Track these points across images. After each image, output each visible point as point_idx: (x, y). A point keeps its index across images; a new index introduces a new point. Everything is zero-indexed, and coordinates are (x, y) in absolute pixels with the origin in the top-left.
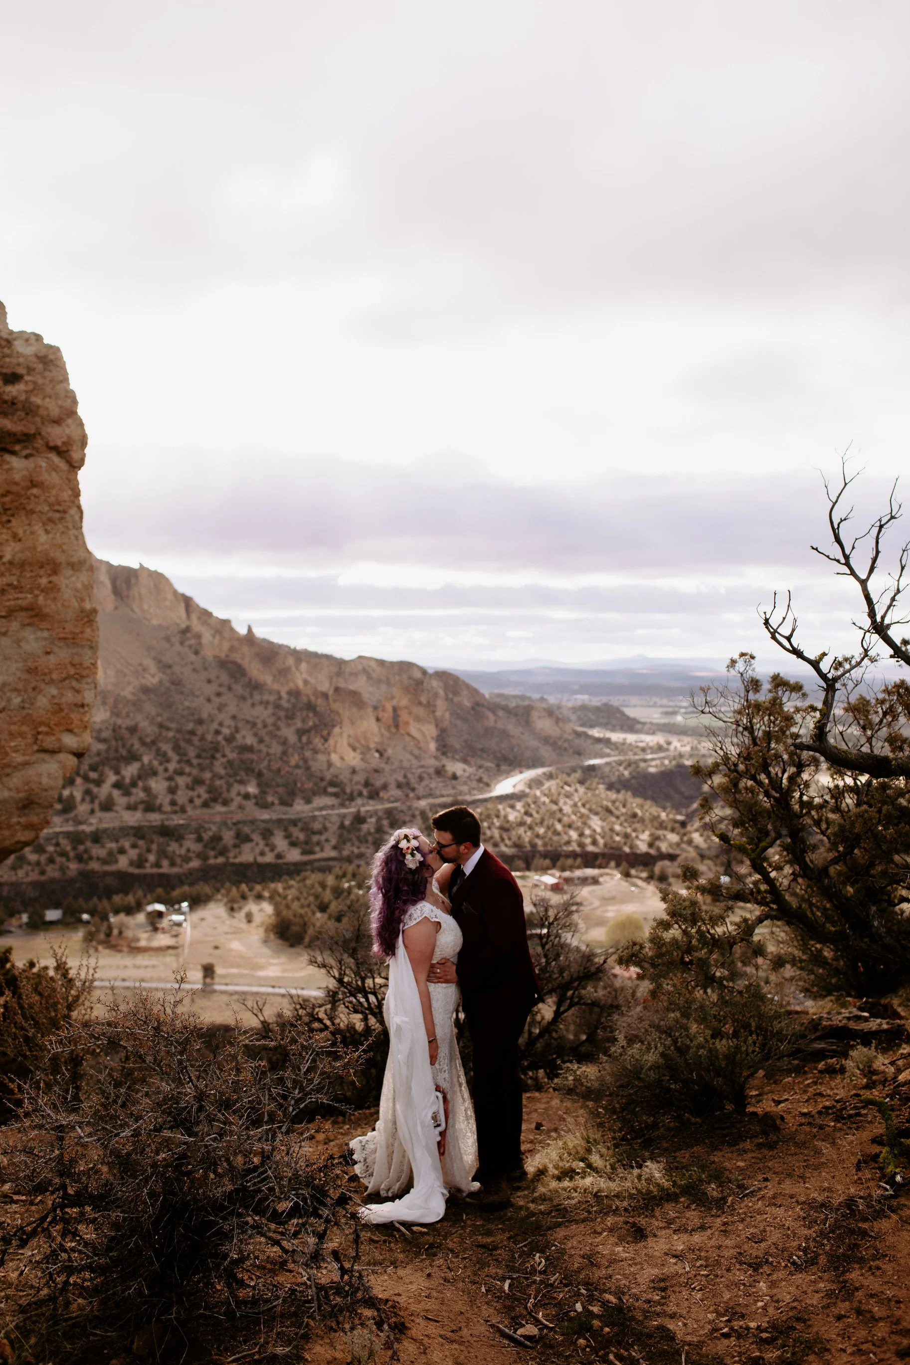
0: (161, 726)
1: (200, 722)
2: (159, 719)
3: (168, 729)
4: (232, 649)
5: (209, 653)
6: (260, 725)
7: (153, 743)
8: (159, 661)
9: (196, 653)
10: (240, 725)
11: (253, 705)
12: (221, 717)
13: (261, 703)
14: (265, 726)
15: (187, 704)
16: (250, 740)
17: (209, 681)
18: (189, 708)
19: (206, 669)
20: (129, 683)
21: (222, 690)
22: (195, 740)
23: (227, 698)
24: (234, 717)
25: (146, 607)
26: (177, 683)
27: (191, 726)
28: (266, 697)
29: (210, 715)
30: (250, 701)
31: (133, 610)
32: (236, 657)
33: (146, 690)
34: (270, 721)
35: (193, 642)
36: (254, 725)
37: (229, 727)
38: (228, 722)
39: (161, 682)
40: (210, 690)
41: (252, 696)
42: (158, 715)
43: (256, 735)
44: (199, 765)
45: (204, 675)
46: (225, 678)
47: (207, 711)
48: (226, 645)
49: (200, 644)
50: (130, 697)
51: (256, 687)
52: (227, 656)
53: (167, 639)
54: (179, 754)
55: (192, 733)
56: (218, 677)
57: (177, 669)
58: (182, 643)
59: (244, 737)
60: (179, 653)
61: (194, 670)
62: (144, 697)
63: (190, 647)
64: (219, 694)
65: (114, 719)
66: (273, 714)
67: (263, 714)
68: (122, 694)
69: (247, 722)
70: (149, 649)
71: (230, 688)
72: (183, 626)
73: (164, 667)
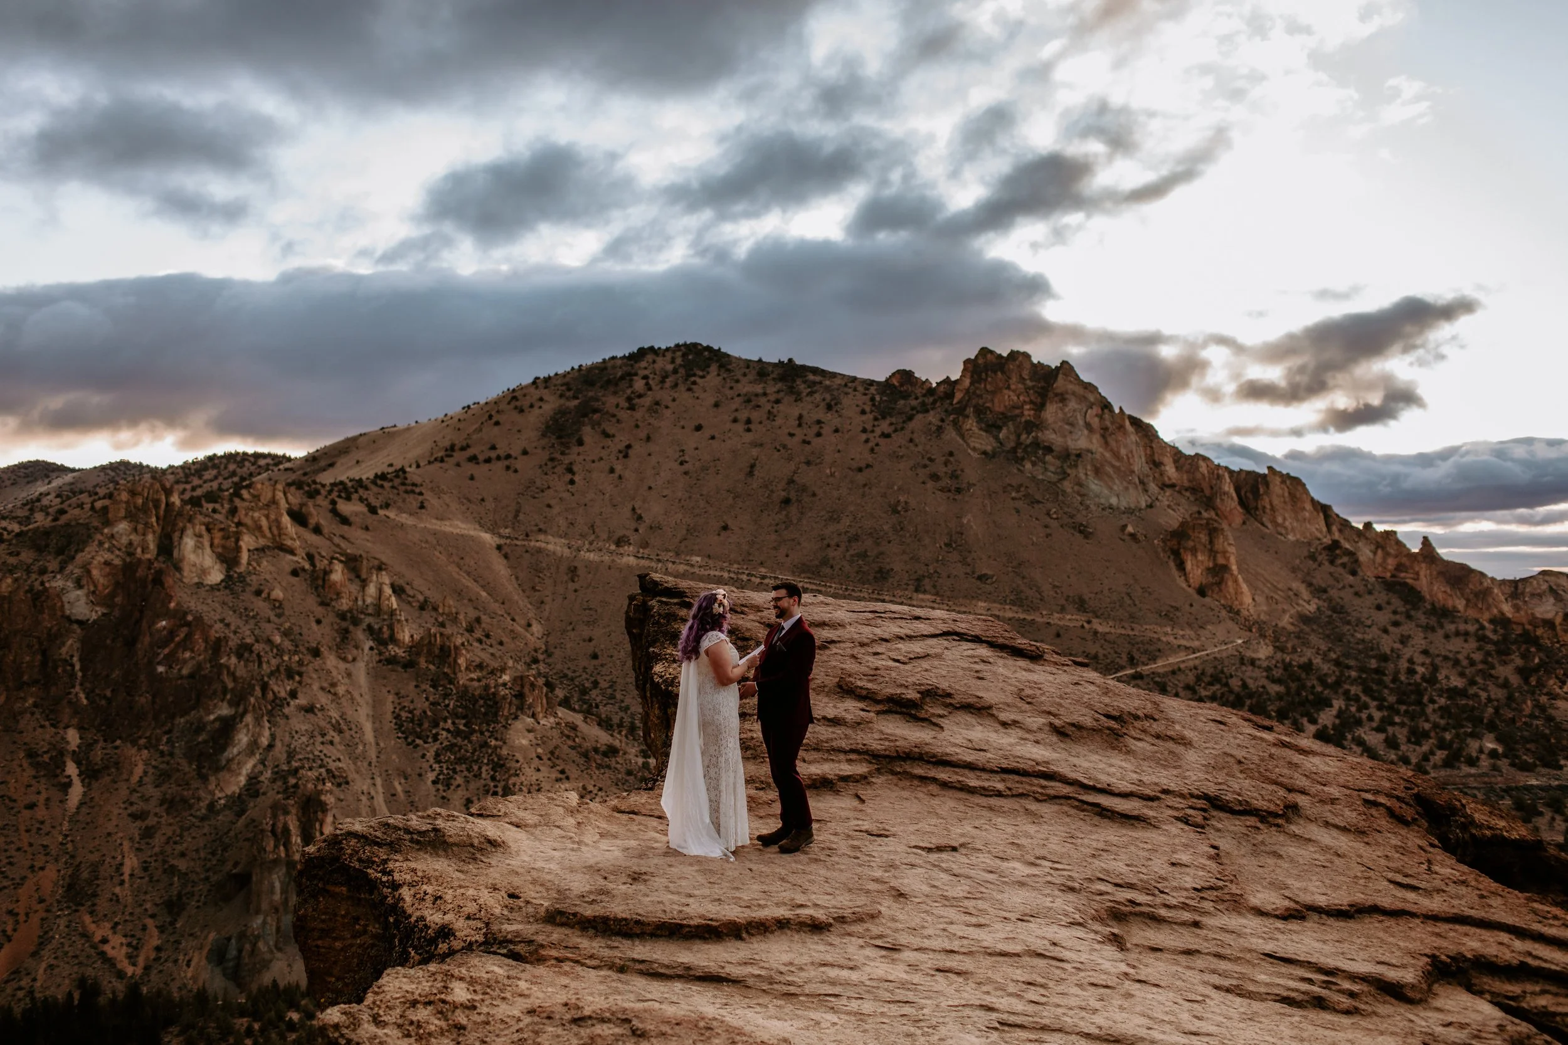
0: (1337, 663)
1: (1384, 658)
2: (1333, 656)
3: (1349, 667)
4: (1399, 567)
5: (1370, 574)
6: (1465, 663)
7: (1338, 683)
8: (1310, 585)
9: (1354, 573)
10: (1438, 661)
11: (1447, 637)
12: (1407, 652)
13: (1457, 634)
14: (1472, 663)
15: (1359, 636)
16: (1457, 682)
17: (1379, 608)
18: (1363, 640)
19: (1370, 593)
20: (1284, 611)
21: (1398, 617)
22: (1387, 679)
23: (1407, 628)
24: (1425, 652)
25: (1280, 520)
26: (1338, 609)
27: (1373, 664)
28: (1462, 627)
29: (1392, 650)
30: (1440, 632)
31: (1263, 524)
32: (1407, 577)
33: (1305, 619)
34: (1478, 657)
35: (1345, 559)
36: (1457, 662)
37: (1423, 664)
38: (1419, 659)
39: (1318, 609)
40: (1383, 618)
41: (1442, 626)
42: (1330, 650)
43: (1462, 675)
44: (1406, 712)
45: (1369, 600)
46: (1397, 603)
47: (1387, 644)
48: (1391, 563)
49: (1357, 561)
50: (1290, 628)
51: (1444, 614)
52: (1393, 576)
53: (1312, 557)
54: (1374, 699)
55: (1377, 671)
56: (1388, 603)
57: (1333, 593)
58: (1332, 562)
59: (1447, 677)
60: (1331, 574)
61: (1357, 594)
62: (1306, 629)
63: (1344, 565)
64: (1396, 624)
65: (1279, 655)
66: (1479, 649)
67: (1465, 648)
68: (1281, 624)
69: (1446, 658)
70: (1294, 570)
71: (1409, 617)
72: (1327, 540)
73: (1319, 591)
